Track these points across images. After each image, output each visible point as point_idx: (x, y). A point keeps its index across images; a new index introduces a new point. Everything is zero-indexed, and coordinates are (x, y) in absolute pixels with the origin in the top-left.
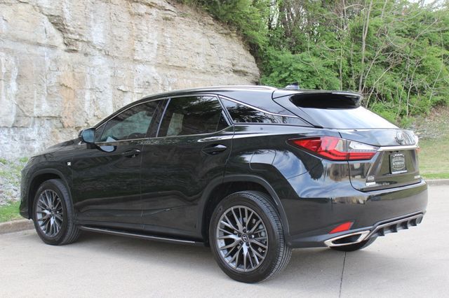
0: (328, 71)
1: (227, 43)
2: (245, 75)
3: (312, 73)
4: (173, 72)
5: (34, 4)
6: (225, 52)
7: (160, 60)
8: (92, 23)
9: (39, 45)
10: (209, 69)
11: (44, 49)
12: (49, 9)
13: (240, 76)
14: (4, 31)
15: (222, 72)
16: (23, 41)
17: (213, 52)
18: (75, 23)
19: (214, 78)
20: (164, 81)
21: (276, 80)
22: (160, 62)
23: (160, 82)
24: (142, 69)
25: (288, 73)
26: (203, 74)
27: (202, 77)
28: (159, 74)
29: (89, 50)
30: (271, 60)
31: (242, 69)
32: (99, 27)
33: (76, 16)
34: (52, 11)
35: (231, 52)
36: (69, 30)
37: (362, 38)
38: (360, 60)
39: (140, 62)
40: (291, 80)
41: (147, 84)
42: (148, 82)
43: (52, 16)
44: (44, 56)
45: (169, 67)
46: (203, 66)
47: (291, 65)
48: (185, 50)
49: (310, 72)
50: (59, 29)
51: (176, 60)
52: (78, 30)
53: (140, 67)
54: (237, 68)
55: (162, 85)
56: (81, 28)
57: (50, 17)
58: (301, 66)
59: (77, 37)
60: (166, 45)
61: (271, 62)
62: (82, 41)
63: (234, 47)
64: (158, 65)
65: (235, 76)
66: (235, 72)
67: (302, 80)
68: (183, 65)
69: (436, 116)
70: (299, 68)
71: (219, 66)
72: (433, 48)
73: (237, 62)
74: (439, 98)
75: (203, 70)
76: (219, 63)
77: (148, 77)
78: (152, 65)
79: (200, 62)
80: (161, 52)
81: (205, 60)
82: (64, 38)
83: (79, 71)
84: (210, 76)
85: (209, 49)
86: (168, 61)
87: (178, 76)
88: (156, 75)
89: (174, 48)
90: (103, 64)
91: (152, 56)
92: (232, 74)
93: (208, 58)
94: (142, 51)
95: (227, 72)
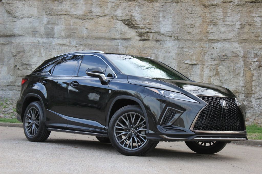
5: (112, 15)
8: (161, 19)
9: (114, 39)
11: (119, 41)
12: (121, 16)
14: (84, 35)
16: (100, 38)
18: (145, 21)
29: (159, 38)
32: (168, 21)
33: (145, 17)
34: (124, 17)
36: (139, 27)
41: (224, 57)
43: (124, 20)
44: (118, 45)
50: (131, 27)
52: (147, 25)
56: (149, 24)
57: (123, 21)
59: (147, 30)
60: (255, 24)
62: (152, 32)
78: (233, 42)
82: (137, 32)
83: (146, 52)
86: (258, 37)
90: (173, 46)
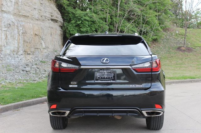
0: (102, 21)
1: (49, 4)
2: (56, 22)
3: (94, 22)
4: (22, 19)
6: (48, 8)
7: (16, 11)
10: (40, 18)
13: (54, 22)
15: (46, 20)
17: (42, 8)
19: (42, 23)
20: (18, 23)
21: (74, 25)
22: (16, 13)
23: (16, 24)
24: (6, 16)
25: (81, 22)
26: (37, 21)
27: (37, 22)
28: (15, 20)
30: (70, 14)
31: (56, 18)
35: (51, 9)
37: (118, 4)
38: (117, 16)
39: (5, 12)
40: (83, 25)
41: (9, 25)
42: (9, 24)
45: (20, 16)
46: (37, 16)
47: (82, 17)
48: (29, 6)
49: (92, 21)
51: (24, 12)
53: (5, 15)
54: (53, 18)
55: (17, 26)
58: (87, 18)
60: (19, 3)
61: (70, 15)
63: (52, 6)
64: (15, 14)
65: (52, 22)
66: (52, 20)
67: (88, 26)
68: (28, 15)
69: (154, 46)
70: (87, 19)
71: (45, 17)
72: (151, 11)
73: (53, 15)
74: (155, 37)
75: (37, 18)
76: (45, 14)
77: (10, 21)
78: (11, 14)
79: (36, 14)
80: (16, 7)
81: (38, 13)
84: (40, 22)
85: (40, 6)
86: (19, 12)
87: (24, 21)
88: (13, 20)
89: (23, 5)
91: (12, 8)
92: (50, 21)
93: (40, 11)
94: (6, 6)
95: (48, 20)
